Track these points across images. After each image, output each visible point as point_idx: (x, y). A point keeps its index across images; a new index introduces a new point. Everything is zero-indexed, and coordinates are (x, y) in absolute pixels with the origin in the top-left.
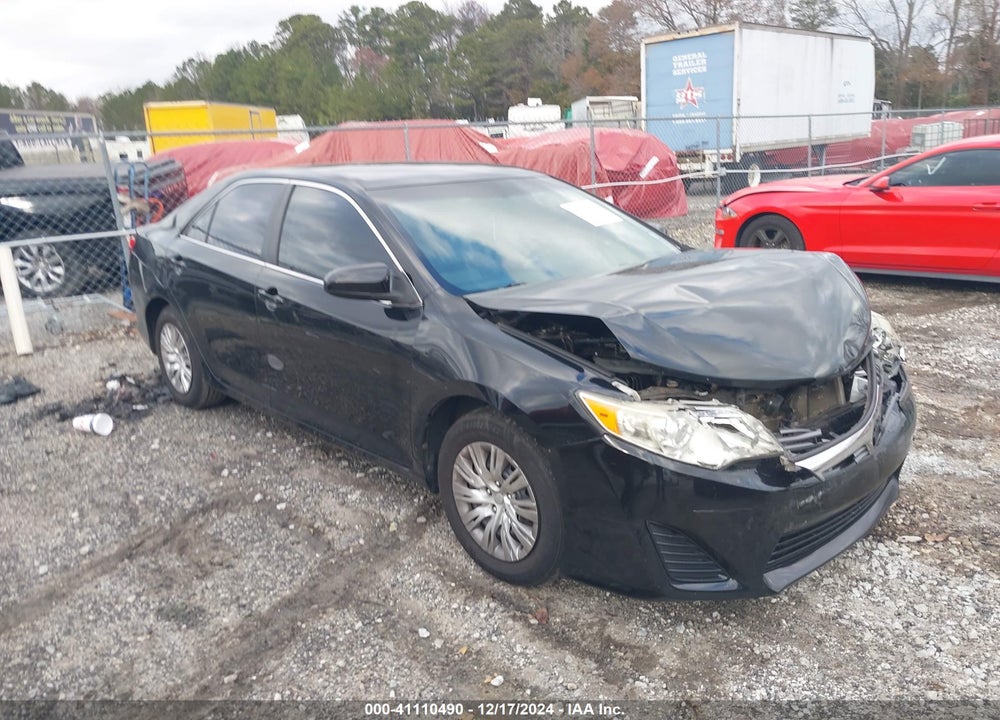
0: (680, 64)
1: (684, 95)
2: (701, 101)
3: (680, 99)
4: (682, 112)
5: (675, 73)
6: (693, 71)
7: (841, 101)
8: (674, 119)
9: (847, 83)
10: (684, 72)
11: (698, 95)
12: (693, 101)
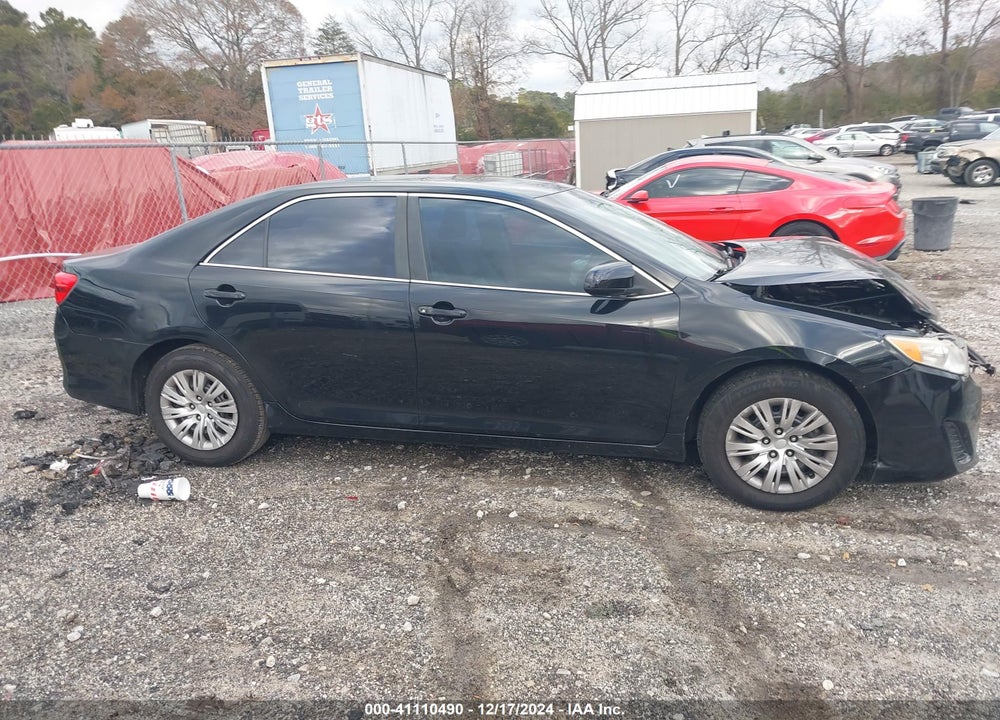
0: (305, 90)
1: (313, 121)
2: (331, 126)
3: (310, 124)
4: (312, 137)
5: (301, 98)
6: (320, 97)
7: (436, 131)
8: (306, 143)
9: (437, 116)
10: (310, 97)
11: (328, 121)
12: (324, 126)
